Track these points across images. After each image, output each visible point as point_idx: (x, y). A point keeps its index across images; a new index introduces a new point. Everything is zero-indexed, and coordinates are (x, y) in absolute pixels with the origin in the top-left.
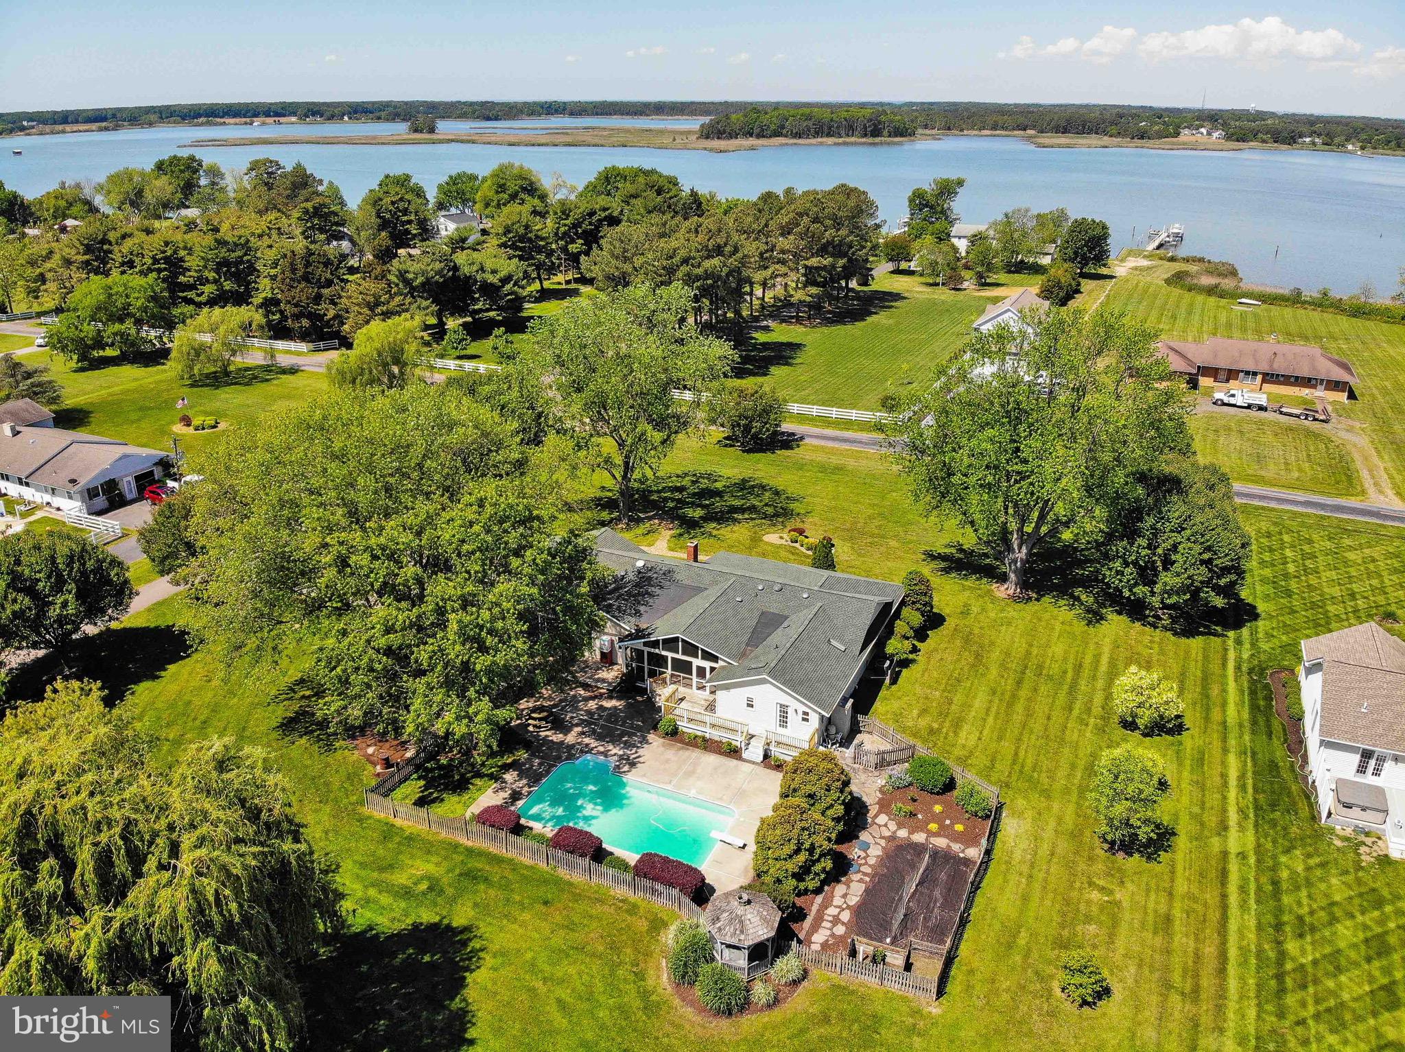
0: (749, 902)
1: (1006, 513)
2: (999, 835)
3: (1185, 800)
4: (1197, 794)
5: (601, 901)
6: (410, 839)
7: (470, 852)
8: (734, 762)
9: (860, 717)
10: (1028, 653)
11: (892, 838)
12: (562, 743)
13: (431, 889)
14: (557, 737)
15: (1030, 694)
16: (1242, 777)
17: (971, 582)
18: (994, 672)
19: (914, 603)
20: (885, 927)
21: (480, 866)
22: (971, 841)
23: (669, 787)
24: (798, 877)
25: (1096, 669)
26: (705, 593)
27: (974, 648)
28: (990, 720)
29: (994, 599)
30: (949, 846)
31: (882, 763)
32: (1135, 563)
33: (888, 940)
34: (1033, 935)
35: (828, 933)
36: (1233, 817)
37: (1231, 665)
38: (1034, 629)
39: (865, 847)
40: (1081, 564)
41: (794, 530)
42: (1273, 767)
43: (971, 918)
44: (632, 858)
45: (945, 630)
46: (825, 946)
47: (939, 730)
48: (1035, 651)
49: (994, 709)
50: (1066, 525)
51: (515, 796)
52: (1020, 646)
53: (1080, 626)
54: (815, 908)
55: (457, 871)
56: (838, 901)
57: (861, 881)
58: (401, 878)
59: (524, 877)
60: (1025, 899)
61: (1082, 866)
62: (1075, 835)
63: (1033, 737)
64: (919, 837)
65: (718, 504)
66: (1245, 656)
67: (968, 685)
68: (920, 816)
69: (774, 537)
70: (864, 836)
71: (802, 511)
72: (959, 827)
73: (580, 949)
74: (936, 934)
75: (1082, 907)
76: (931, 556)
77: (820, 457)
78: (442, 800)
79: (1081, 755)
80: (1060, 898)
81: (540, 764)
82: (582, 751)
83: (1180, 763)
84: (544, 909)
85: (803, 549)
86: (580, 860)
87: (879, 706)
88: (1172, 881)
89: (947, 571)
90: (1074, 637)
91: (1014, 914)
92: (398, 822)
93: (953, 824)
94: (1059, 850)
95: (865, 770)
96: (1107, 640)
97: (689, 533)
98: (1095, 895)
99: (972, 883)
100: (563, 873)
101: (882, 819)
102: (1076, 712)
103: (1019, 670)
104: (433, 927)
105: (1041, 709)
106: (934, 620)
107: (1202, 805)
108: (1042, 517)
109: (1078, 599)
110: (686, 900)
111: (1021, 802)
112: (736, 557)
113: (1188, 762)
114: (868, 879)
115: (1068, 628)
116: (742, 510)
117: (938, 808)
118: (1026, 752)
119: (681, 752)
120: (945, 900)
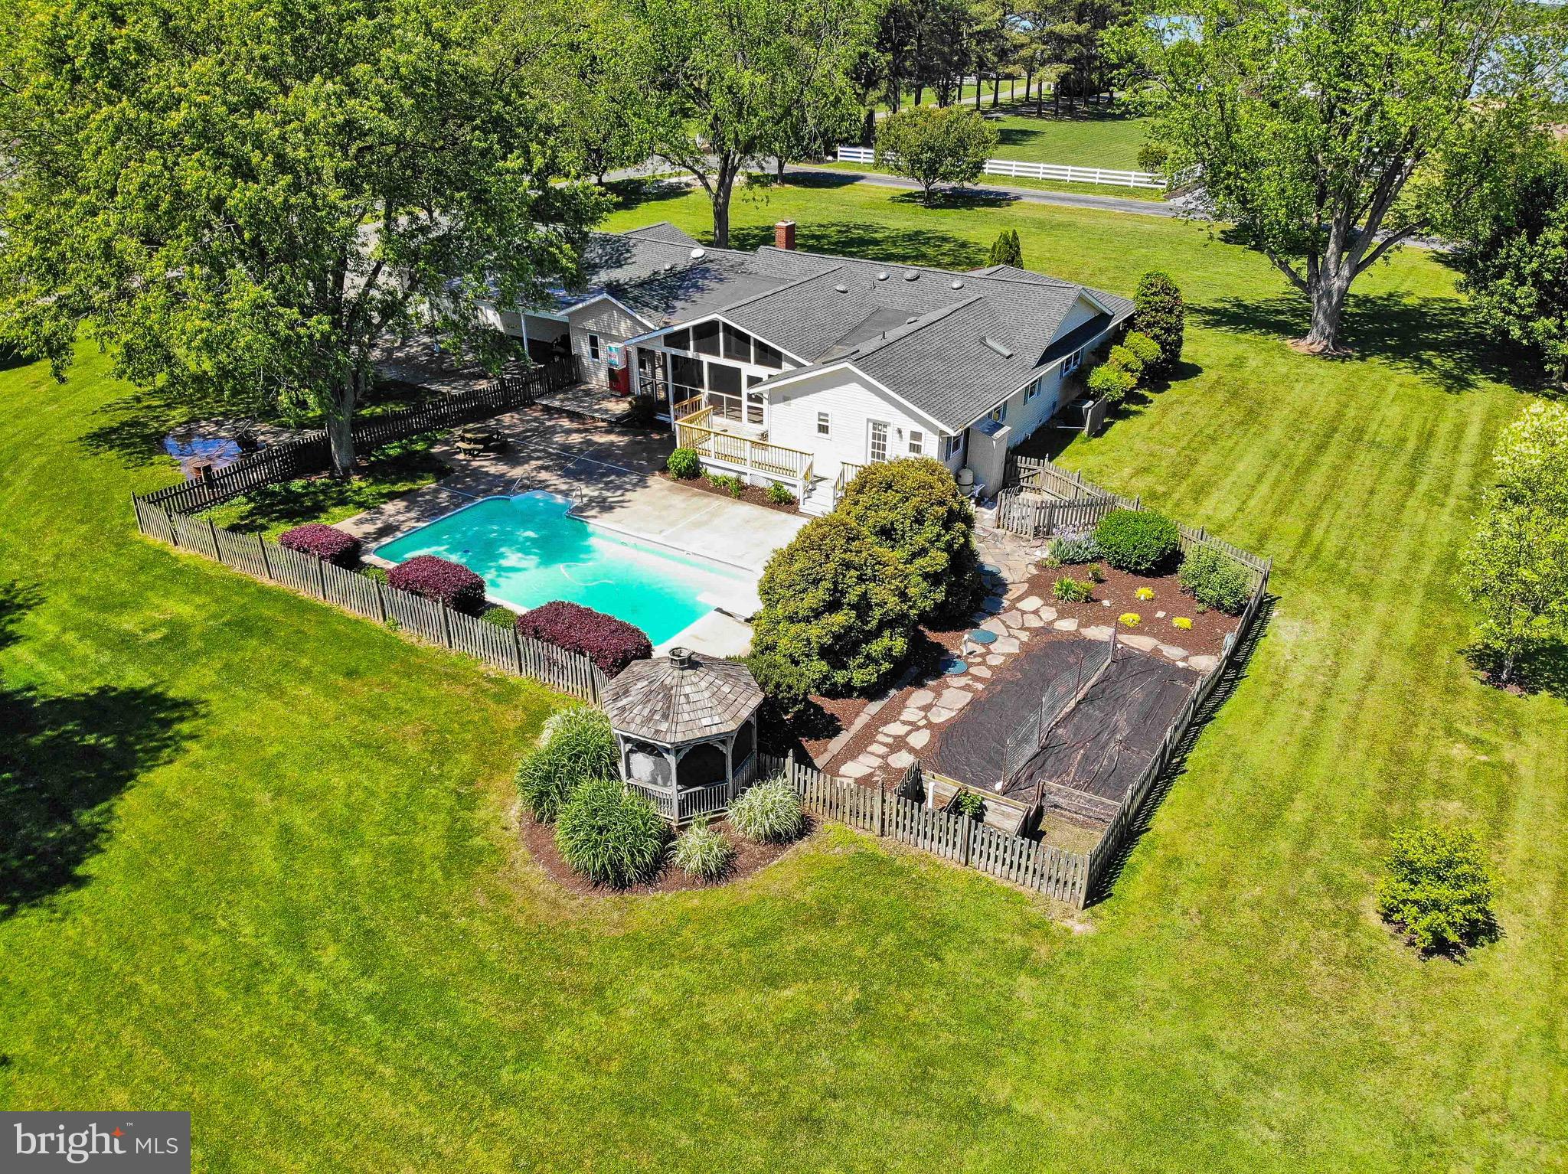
2: (1262, 641)
6: (180, 572)
8: (780, 517)
10: (1339, 415)
13: (166, 639)
14: (496, 469)
15: (1338, 462)
17: (1252, 336)
18: (1276, 433)
20: (995, 763)
22: (1210, 646)
23: (656, 538)
25: (1459, 438)
27: (1248, 403)
28: (1264, 489)
29: (1287, 355)
33: (999, 786)
34: (1322, 809)
35: (877, 762)
38: (1352, 389)
39: (988, 640)
43: (1187, 766)
45: (1198, 383)
46: (865, 781)
48: (1351, 413)
49: (1272, 475)
51: (386, 531)
52: (1325, 406)
53: (1432, 393)
54: (861, 720)
55: (226, 618)
56: (911, 713)
57: (966, 688)
60: (1309, 745)
61: (1430, 699)
62: (1421, 654)
63: (1341, 515)
64: (1100, 633)
67: (1230, 443)
68: (1106, 603)
70: (989, 625)
75: (1432, 769)
77: (1039, 215)
78: (266, 529)
80: (1382, 749)
81: (449, 497)
82: (529, 487)
84: (343, 682)
86: (431, 608)
87: (1063, 461)
90: (1422, 402)
91: (1281, 768)
92: (180, 551)
94: (1383, 674)
96: (1477, 409)
98: (1459, 751)
99: (1198, 709)
100: (407, 635)
101: (1032, 603)
103: (1321, 432)
105: (1357, 480)
106: (1181, 367)
111: (1311, 599)
115: (1411, 392)
117: (1144, 593)
118: (1327, 531)
119: (696, 499)
120: (1136, 730)
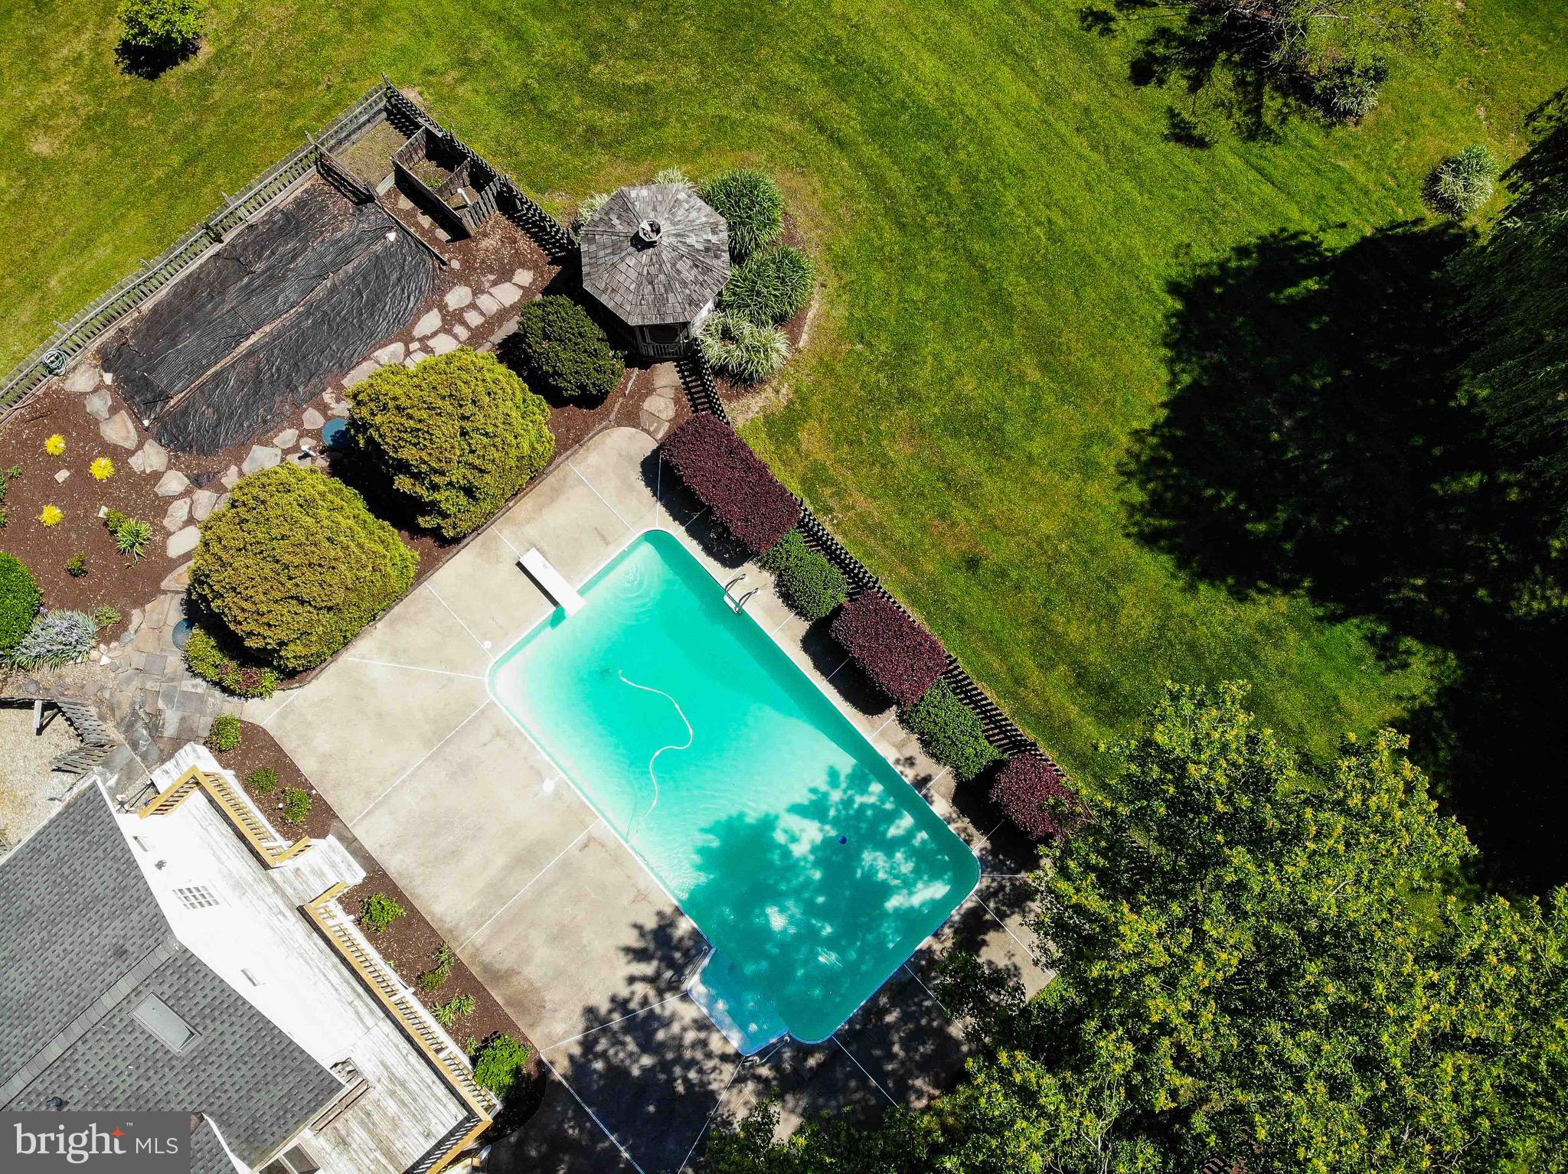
30: (113, 411)
33: (392, 236)
35: (484, 301)
72: (55, 448)
93: (56, 463)
101: (181, 544)
114: (326, 396)
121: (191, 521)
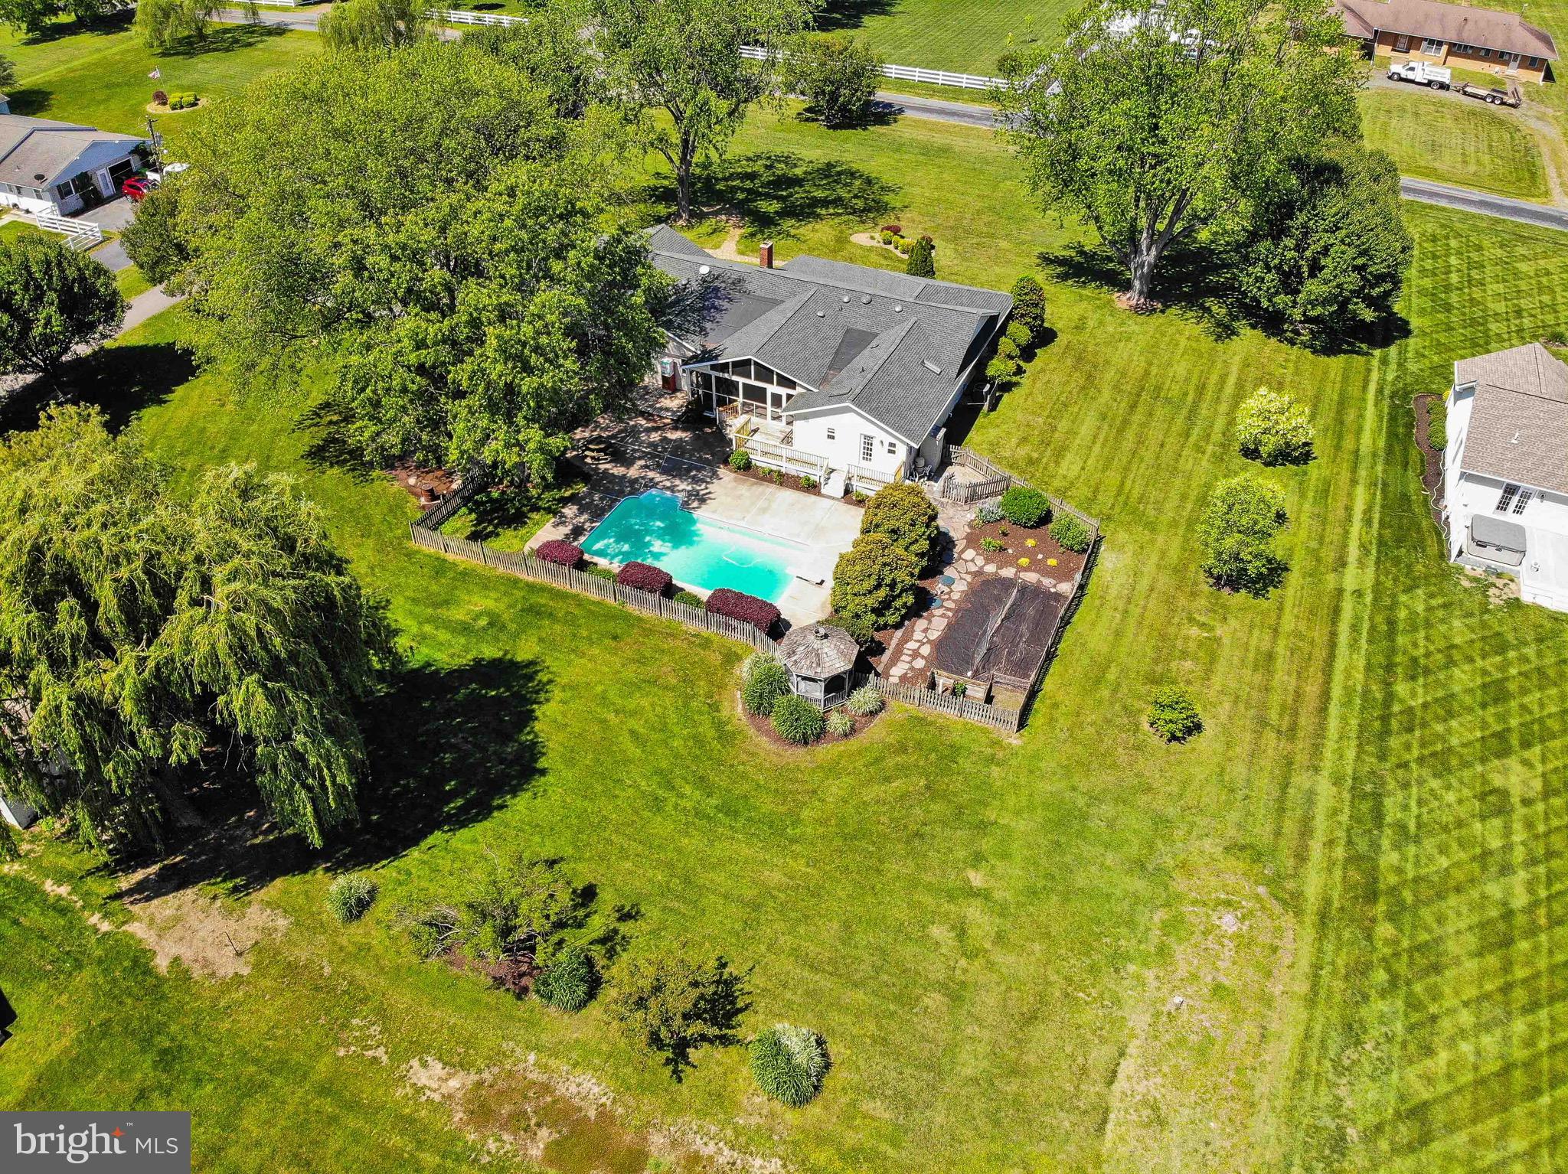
0: (826, 636)
1: (1137, 206)
2: (1095, 570)
3: (1303, 534)
4: (1316, 525)
5: (673, 636)
6: (465, 575)
7: (531, 588)
8: (813, 498)
9: (952, 448)
10: (1147, 373)
11: (980, 573)
12: (624, 476)
13: (491, 624)
14: (618, 471)
15: (1144, 419)
16: (1368, 510)
17: (1089, 291)
18: (1106, 394)
19: (1022, 316)
20: (967, 661)
21: (543, 601)
22: (1067, 576)
23: (742, 523)
24: (878, 611)
25: (1221, 390)
26: (781, 307)
27: (1087, 368)
28: (1097, 448)
29: (1113, 312)
30: (1039, 581)
31: (973, 496)
32: (1279, 268)
33: (969, 674)
34: (1124, 671)
35: (907, 666)
36: (1353, 552)
37: (1372, 387)
38: (1156, 345)
39: (950, 582)
40: (1216, 269)
41: (888, 228)
42: (1405, 498)
43: (1058, 652)
44: (705, 594)
45: (1054, 348)
46: (903, 678)
47: (1039, 460)
48: (1154, 370)
49: (1101, 437)
50: (1205, 221)
51: (577, 531)
52: (1138, 365)
53: (1207, 343)
54: (894, 642)
55: (519, 607)
56: (918, 635)
57: (943, 616)
58: (458, 614)
59: (591, 612)
60: (1118, 634)
61: (1182, 601)
62: (1179, 570)
63: (1143, 466)
64: (1008, 572)
65: (799, 195)
66: (1390, 377)
67: (1076, 409)
68: (1010, 551)
69: (864, 238)
70: (949, 571)
71: (898, 205)
72: (1052, 562)
73: (652, 682)
74: (1020, 668)
75: (1179, 643)
76: (1047, 260)
77: (922, 136)
78: (498, 535)
79: (1194, 485)
80: (1155, 633)
81: (601, 499)
82: (646, 486)
83: (1303, 495)
84: (613, 644)
85: (898, 253)
86: (649, 596)
87: (974, 436)
88: (1279, 618)
89: (1063, 277)
90: (1201, 356)
91: (1105, 649)
92: (450, 557)
93: (1046, 558)
94: (1159, 586)
95: (955, 504)
96: (1237, 358)
97: (763, 233)
98: (1194, 631)
99: (1062, 619)
100: (632, 608)
101: (970, 554)
102: (1193, 439)
103: (1134, 391)
104: (496, 663)
105: (1154, 435)
106: (1044, 336)
107: (1321, 540)
108: (1178, 211)
109: (1208, 310)
110: (761, 635)
111: (1122, 536)
112: (820, 262)
113: (1311, 494)
114: (950, 614)
115: (1194, 345)
116: (825, 203)
117: (1030, 543)
118: (1134, 482)
119: (754, 488)
120: (1032, 635)
121: (972, 560)
